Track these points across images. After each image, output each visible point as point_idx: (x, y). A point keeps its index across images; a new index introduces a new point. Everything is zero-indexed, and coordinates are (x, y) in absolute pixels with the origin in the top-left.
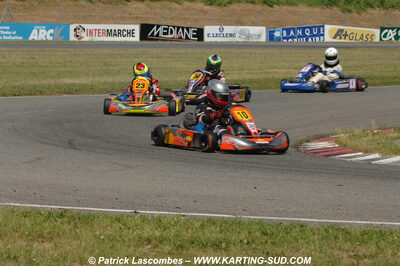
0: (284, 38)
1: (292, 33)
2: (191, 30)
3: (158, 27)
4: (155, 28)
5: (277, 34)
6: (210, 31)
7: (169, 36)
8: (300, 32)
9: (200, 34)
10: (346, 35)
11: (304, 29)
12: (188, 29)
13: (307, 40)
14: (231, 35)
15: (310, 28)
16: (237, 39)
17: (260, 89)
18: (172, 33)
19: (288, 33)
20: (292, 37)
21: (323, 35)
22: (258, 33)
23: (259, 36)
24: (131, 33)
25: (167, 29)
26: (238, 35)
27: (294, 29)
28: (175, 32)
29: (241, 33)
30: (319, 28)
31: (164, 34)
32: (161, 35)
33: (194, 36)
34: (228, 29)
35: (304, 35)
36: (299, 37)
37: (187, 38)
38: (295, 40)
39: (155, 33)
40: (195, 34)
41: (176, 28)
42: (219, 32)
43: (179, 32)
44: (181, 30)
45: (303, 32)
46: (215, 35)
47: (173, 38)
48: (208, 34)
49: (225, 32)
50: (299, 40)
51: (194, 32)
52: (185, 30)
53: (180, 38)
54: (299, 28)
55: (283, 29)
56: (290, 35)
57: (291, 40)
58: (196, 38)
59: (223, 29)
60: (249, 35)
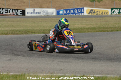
0: (64, 14)
1: (68, 12)
2: (19, 11)
3: (3, 9)
4: (1, 10)
5: (61, 12)
6: (28, 11)
7: (8, 14)
8: (72, 11)
9: (23, 13)
10: (94, 12)
11: (74, 9)
12: (17, 10)
13: (76, 14)
14: (39, 13)
15: (77, 9)
16: (42, 14)
18: (9, 12)
19: (66, 12)
20: (69, 14)
21: (83, 12)
22: (52, 11)
23: (52, 13)
25: (7, 10)
26: (42, 13)
27: (69, 10)
29: (44, 12)
30: (81, 9)
31: (6, 12)
32: (4, 13)
33: (20, 14)
35: (74, 13)
36: (72, 13)
37: (17, 15)
38: (70, 15)
39: (1, 12)
40: (21, 12)
41: (12, 10)
42: (33, 12)
43: (13, 12)
44: (14, 11)
45: (74, 11)
46: (31, 13)
47: (10, 15)
48: (28, 13)
49: (36, 11)
50: (72, 15)
51: (20, 11)
52: (16, 11)
53: (14, 15)
54: (72, 9)
55: (64, 10)
56: (68, 13)
57: (68, 15)
58: (22, 15)
59: (35, 10)
60: (47, 13)
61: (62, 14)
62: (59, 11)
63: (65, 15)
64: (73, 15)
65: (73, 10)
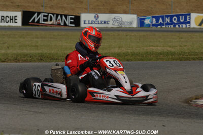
0: (153, 25)
1: (161, 21)
2: (69, 17)
3: (39, 14)
4: (36, 15)
5: (147, 22)
6: (86, 19)
7: (49, 22)
8: (168, 20)
9: (77, 21)
11: (171, 17)
12: (66, 16)
13: (175, 26)
14: (105, 22)
15: (178, 16)
16: (110, 25)
17: (142, 60)
18: (51, 20)
19: (157, 21)
20: (161, 24)
21: (189, 23)
22: (130, 20)
23: (131, 23)
24: (13, 19)
25: (47, 16)
26: (111, 22)
27: (162, 17)
28: (54, 18)
29: (115, 20)
30: (186, 16)
31: (44, 20)
32: (41, 21)
33: (71, 23)
34: (103, 17)
35: (172, 23)
36: (168, 24)
37: (65, 24)
38: (164, 27)
39: (36, 20)
40: (72, 21)
41: (55, 15)
42: (95, 20)
43: (58, 19)
44: (59, 17)
45: (171, 20)
46: (90, 22)
47: (52, 24)
48: (85, 21)
49: (99, 19)
50: (167, 26)
51: (71, 19)
52: (63, 17)
53: (59, 24)
54: (167, 16)
55: (153, 17)
56: (159, 23)
57: (159, 27)
58: (74, 25)
59: (98, 17)
60: (122, 23)
61: (149, 25)
62: (144, 19)
63: (154, 27)
64: (169, 26)
65: (169, 18)
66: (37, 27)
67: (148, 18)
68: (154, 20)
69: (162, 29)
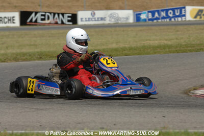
0: (149, 20)
1: (156, 15)
2: (66, 16)
3: (36, 13)
4: (33, 14)
5: (143, 16)
7: (47, 21)
8: (163, 14)
11: (167, 11)
12: (63, 15)
13: (170, 20)
14: (102, 19)
15: (173, 10)
16: (107, 22)
18: (48, 19)
19: (153, 15)
21: (184, 16)
22: (127, 15)
23: (127, 19)
24: (11, 20)
25: (44, 15)
26: (108, 19)
27: (158, 12)
28: (51, 17)
29: (111, 16)
30: (181, 9)
31: (42, 20)
32: (39, 21)
33: (69, 21)
34: (99, 14)
35: (168, 17)
36: (163, 18)
37: (63, 23)
38: (160, 21)
39: (34, 20)
40: (70, 19)
41: (52, 14)
42: (91, 17)
43: (55, 18)
44: (56, 16)
45: (167, 14)
46: (87, 19)
47: (50, 23)
48: (82, 19)
49: (96, 16)
50: (163, 20)
51: (68, 17)
52: (61, 16)
53: (57, 23)
54: (163, 11)
55: (149, 12)
56: (155, 17)
57: (155, 21)
58: (71, 23)
59: (94, 14)
60: (118, 18)
61: (145, 20)
62: (140, 14)
63: (150, 22)
64: (165, 20)
65: (165, 12)
66: (35, 27)
67: (144, 13)
68: (150, 15)
69: (158, 23)
